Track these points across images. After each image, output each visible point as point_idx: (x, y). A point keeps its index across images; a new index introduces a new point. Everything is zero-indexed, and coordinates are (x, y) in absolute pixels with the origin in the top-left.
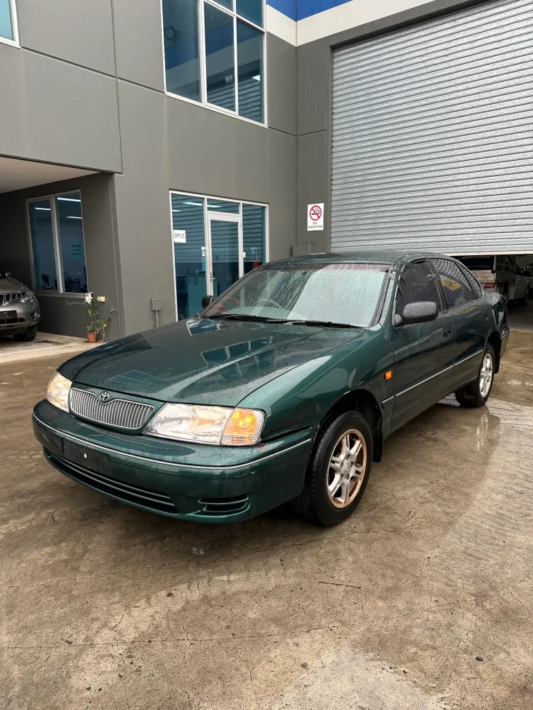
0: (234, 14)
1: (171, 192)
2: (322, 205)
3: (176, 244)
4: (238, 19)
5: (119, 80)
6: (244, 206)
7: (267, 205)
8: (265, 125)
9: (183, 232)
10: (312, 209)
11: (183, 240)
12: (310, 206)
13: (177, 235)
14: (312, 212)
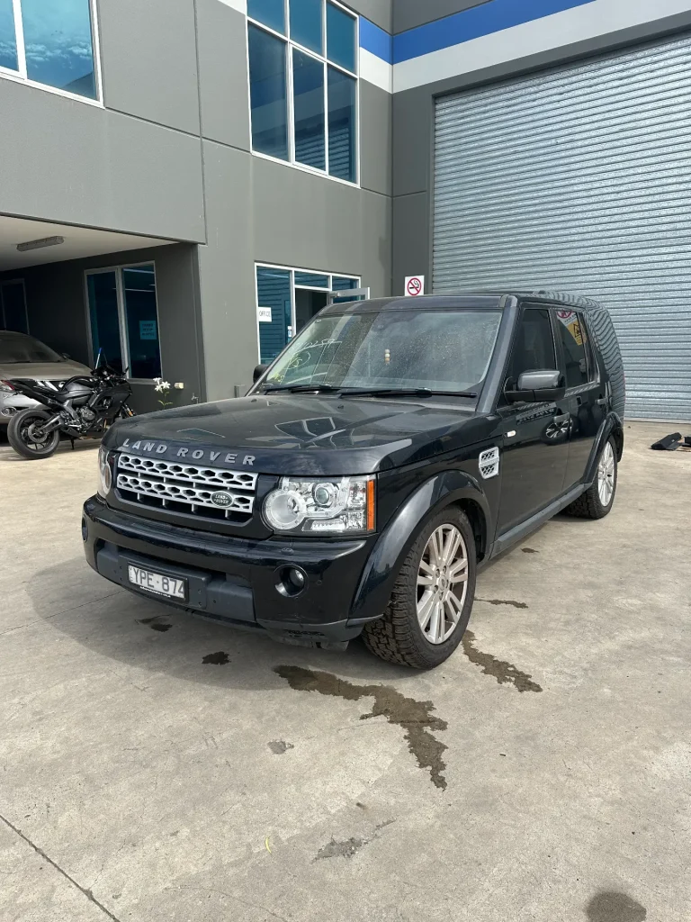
0: (324, 60)
1: (256, 264)
2: (421, 278)
3: (262, 324)
4: (328, 65)
5: (203, 140)
6: (334, 278)
7: (359, 278)
8: (358, 186)
9: (269, 309)
10: (410, 282)
11: (269, 319)
12: (407, 279)
13: (262, 313)
14: (410, 286)
